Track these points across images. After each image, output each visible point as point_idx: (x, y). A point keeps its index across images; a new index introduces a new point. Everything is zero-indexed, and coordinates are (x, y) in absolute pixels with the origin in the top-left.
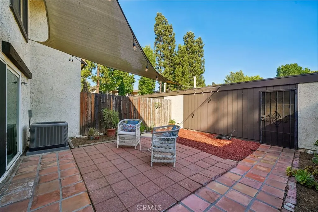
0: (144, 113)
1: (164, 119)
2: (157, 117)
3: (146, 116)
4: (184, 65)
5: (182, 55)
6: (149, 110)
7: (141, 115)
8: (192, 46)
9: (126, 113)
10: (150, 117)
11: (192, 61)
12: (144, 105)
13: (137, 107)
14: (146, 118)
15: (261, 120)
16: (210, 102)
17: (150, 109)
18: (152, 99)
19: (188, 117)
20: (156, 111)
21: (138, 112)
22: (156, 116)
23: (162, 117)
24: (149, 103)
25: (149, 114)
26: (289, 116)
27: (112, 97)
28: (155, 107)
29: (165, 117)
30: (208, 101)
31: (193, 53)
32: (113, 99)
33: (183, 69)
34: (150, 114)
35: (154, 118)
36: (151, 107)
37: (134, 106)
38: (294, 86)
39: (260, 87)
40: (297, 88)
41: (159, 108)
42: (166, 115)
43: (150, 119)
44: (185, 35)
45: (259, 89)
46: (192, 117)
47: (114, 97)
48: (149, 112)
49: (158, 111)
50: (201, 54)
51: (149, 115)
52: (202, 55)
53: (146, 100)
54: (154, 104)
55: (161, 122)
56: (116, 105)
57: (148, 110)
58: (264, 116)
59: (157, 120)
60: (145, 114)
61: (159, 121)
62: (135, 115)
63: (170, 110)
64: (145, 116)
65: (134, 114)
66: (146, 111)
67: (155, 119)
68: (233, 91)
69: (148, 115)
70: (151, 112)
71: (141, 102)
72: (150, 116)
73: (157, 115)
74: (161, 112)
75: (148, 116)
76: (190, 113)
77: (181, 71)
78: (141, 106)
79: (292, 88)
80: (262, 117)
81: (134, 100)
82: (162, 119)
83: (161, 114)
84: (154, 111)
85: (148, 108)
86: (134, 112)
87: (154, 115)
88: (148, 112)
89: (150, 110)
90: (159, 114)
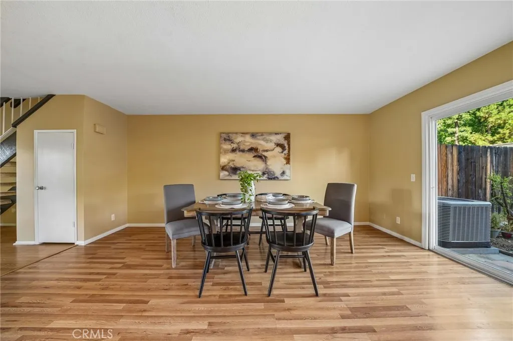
27: (489, 150)
32: (491, 154)
47: (494, 152)
56: (498, 167)
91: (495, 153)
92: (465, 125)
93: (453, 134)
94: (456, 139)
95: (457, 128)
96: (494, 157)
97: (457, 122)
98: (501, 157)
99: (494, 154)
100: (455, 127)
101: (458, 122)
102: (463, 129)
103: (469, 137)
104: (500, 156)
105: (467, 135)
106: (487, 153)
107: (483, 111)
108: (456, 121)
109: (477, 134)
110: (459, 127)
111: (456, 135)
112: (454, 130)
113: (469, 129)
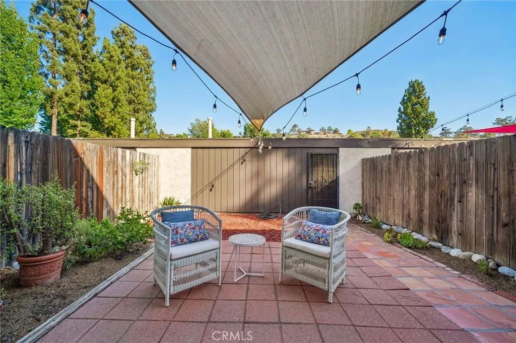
0: (112, 187)
1: (149, 199)
2: (137, 195)
3: (115, 195)
4: (117, 87)
5: (112, 64)
6: (122, 178)
7: (104, 193)
8: (131, 54)
10: (124, 198)
11: (133, 82)
12: (111, 165)
13: (95, 173)
14: (115, 200)
15: (309, 187)
16: (244, 163)
17: (126, 176)
18: (128, 151)
19: (202, 191)
20: (136, 180)
21: (98, 188)
22: (136, 193)
23: (146, 193)
24: (122, 162)
25: (122, 189)
26: (333, 181)
27: (11, 136)
28: (134, 172)
29: (150, 193)
30: (241, 161)
31: (134, 68)
32: (17, 141)
33: (115, 95)
34: (124, 190)
35: (131, 198)
36: (128, 171)
37: (88, 171)
38: (336, 150)
39: (308, 148)
40: (338, 151)
41: (142, 173)
42: (152, 190)
43: (124, 200)
44: (116, 28)
45: (307, 149)
46: (211, 190)
47: (23, 138)
48: (122, 184)
49: (139, 181)
50: (149, 75)
51: (122, 192)
52: (151, 79)
53: (116, 155)
54: (132, 165)
55: (143, 205)
56: (31, 165)
57: (120, 179)
58: (312, 183)
59: (137, 202)
60: (113, 189)
61: (141, 204)
62: (90, 193)
63: (158, 177)
64: (113, 194)
65: (87, 192)
66: (117, 180)
67: (133, 201)
68: (278, 149)
69: (120, 192)
70: (128, 182)
71: (106, 160)
72: (125, 194)
73: (136, 190)
74: (145, 183)
75: (120, 195)
76: (206, 183)
77: (111, 98)
78: (105, 169)
79: (335, 151)
80: (311, 184)
81: (87, 153)
82: (146, 198)
83: (145, 188)
84: (132, 181)
85: (120, 173)
86: (87, 187)
87: (132, 192)
88: (120, 185)
89: (126, 179)
90: (141, 188)
91: (26, 142)
92: (86, 120)
93: (75, 127)
94: (77, 133)
95: (79, 122)
96: (24, 148)
97: (79, 115)
98: (37, 148)
99: (23, 143)
100: (77, 120)
101: (81, 115)
102: (85, 123)
103: (89, 133)
104: (34, 148)
105: (87, 131)
106: (7, 140)
107: (100, 110)
108: (79, 113)
109: (96, 131)
110: (81, 121)
111: (78, 129)
112: (76, 122)
113: (90, 125)
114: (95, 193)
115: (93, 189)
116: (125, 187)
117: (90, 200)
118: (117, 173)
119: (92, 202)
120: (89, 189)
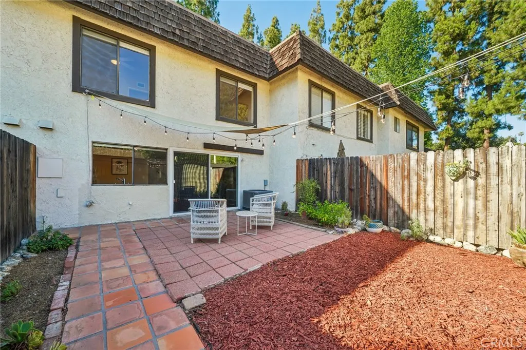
0: (401, 191)
2: (460, 208)
3: (406, 199)
6: (419, 184)
7: (390, 194)
9: (353, 188)
10: (422, 205)
12: (400, 171)
13: (378, 177)
14: (407, 204)
17: (425, 180)
18: (430, 154)
20: (456, 187)
24: (418, 165)
25: (418, 194)
27: (328, 161)
28: (448, 178)
32: (330, 164)
34: (422, 196)
35: (440, 209)
36: (430, 175)
37: (372, 176)
41: (475, 179)
43: (422, 207)
47: (333, 162)
48: (418, 190)
49: (465, 189)
51: (418, 198)
53: (407, 160)
57: (414, 184)
60: (403, 192)
64: (403, 198)
65: (370, 191)
66: (410, 185)
69: (414, 197)
70: (430, 188)
71: (391, 166)
72: (425, 200)
73: (459, 199)
74: (485, 194)
75: (414, 200)
81: (370, 163)
83: (485, 201)
84: (441, 189)
85: (414, 179)
86: (370, 188)
87: (445, 201)
88: (414, 189)
89: (426, 184)
90: (471, 199)
91: (334, 163)
96: (333, 166)
104: (337, 165)
114: (379, 193)
115: (376, 190)
116: (425, 193)
117: (372, 197)
118: (409, 177)
119: (375, 199)
120: (372, 190)
